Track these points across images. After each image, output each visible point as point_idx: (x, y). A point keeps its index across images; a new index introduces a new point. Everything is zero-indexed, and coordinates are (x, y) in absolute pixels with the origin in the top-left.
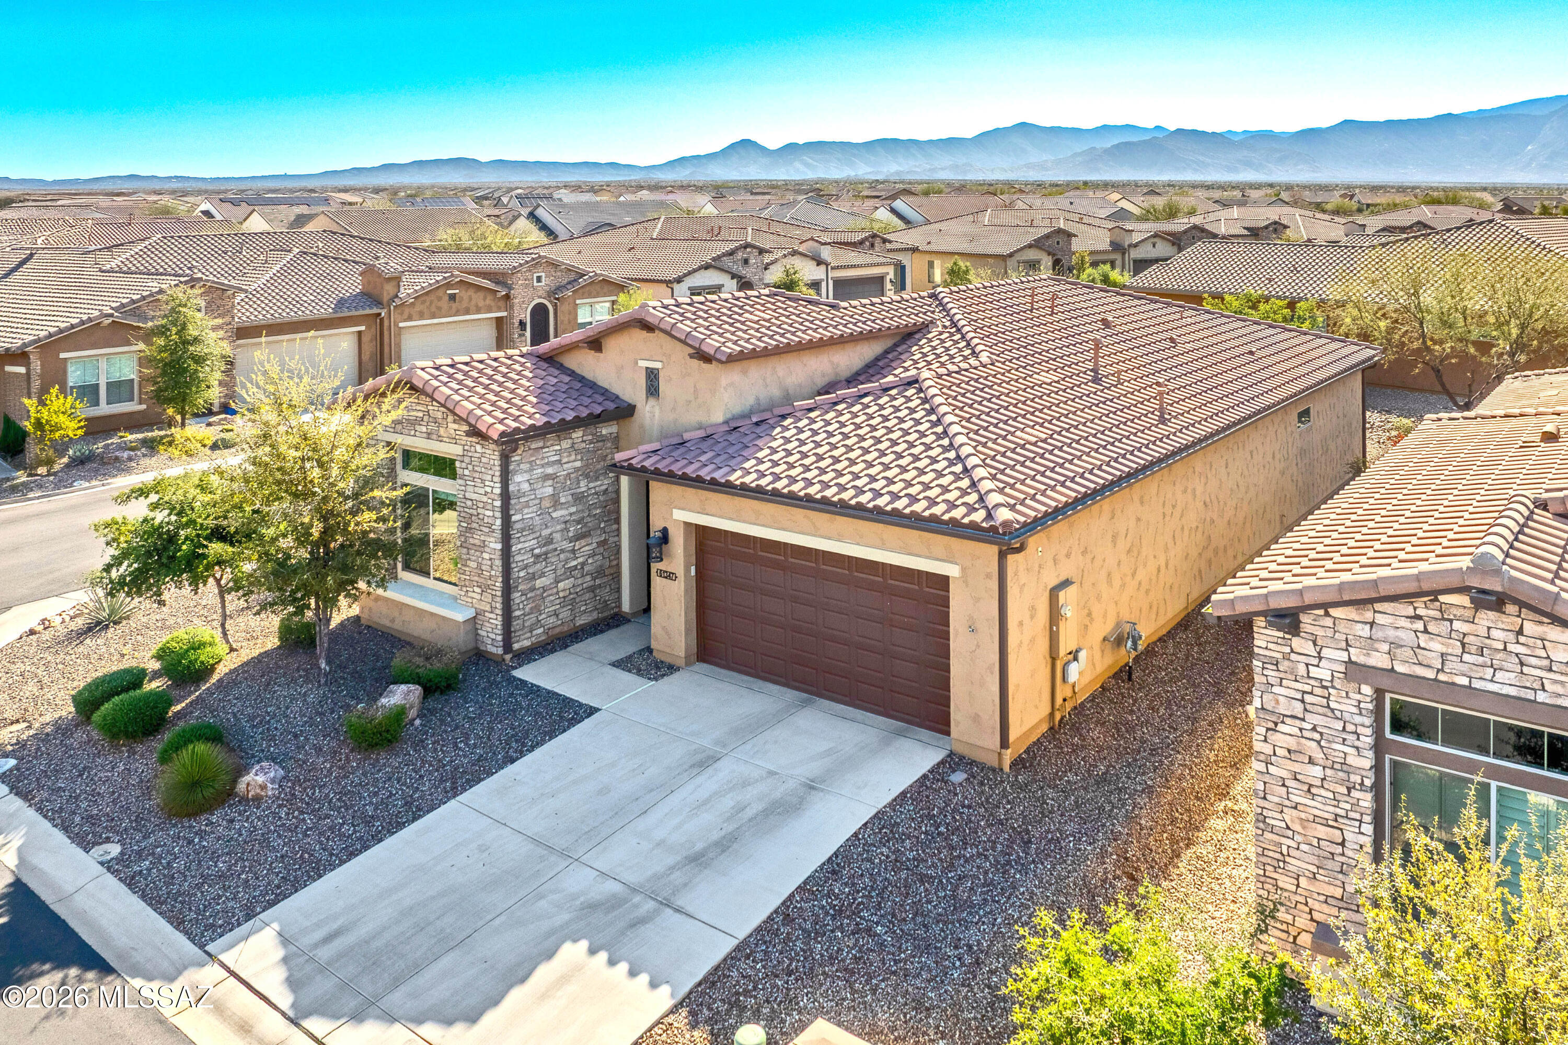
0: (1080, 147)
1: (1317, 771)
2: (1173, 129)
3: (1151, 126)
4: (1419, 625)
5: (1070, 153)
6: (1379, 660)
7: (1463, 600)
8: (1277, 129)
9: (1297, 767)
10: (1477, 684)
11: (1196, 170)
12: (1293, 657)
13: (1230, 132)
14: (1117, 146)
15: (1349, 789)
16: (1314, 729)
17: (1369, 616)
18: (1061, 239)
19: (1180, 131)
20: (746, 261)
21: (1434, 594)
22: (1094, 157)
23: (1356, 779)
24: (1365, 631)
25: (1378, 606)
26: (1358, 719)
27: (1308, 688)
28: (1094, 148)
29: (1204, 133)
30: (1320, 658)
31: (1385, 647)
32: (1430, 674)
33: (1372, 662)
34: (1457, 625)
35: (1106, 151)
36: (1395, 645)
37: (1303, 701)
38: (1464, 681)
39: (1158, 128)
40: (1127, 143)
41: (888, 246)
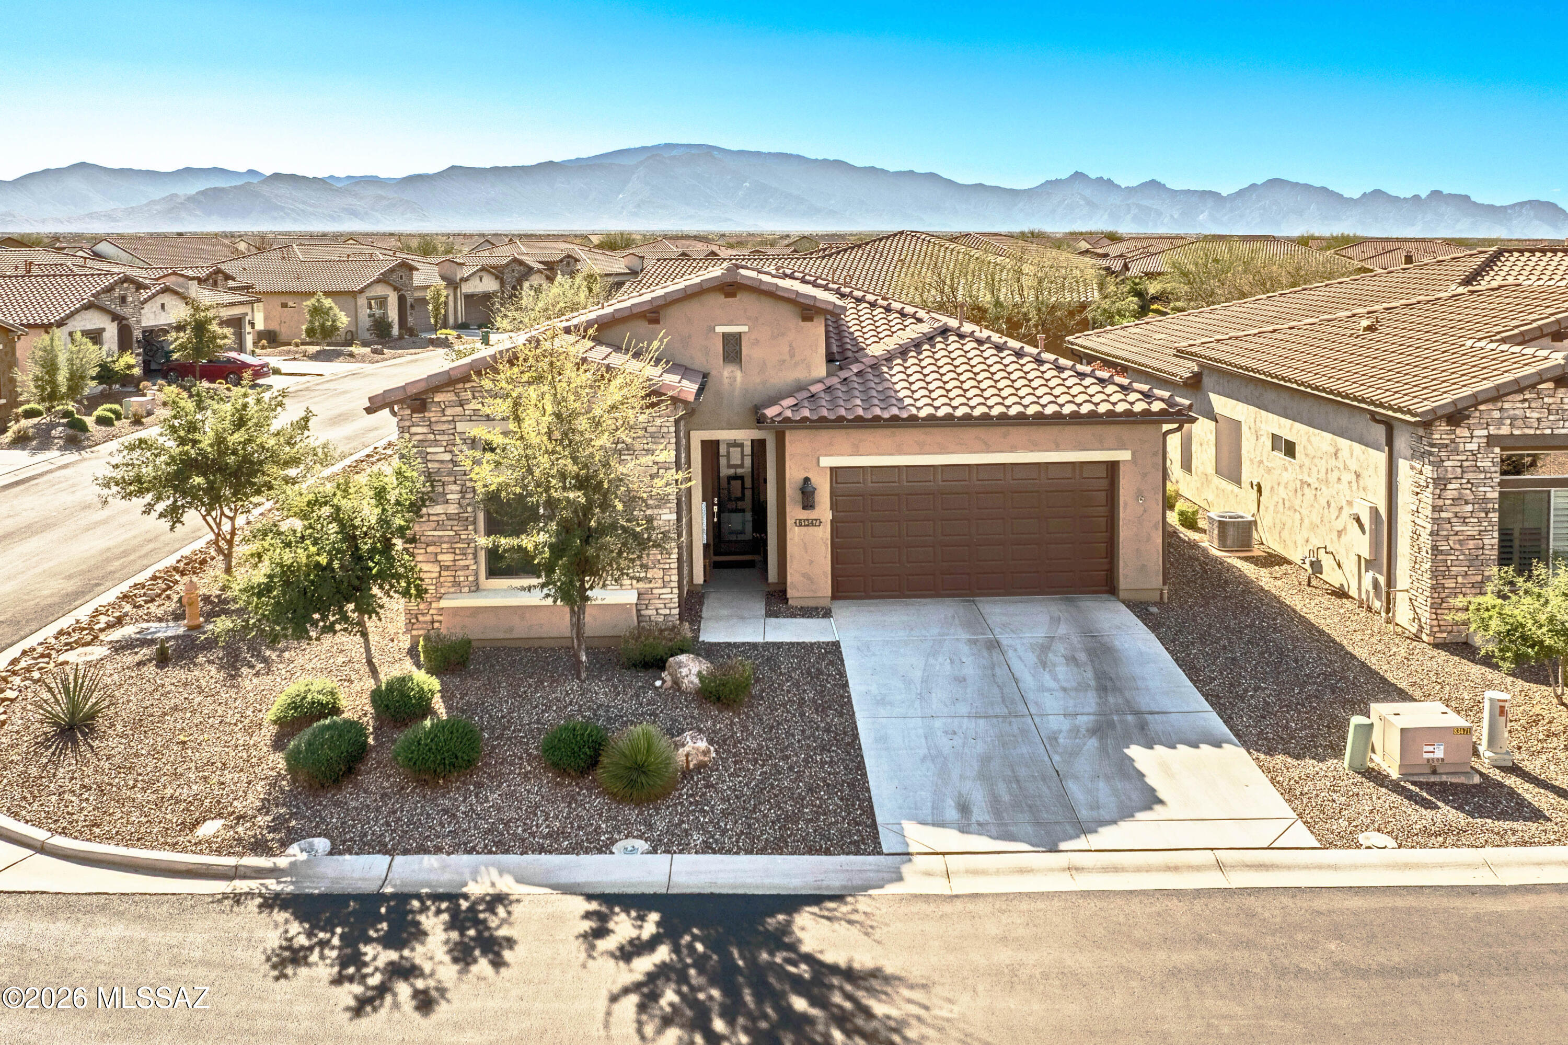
0: (157, 192)
1: (1469, 508)
2: (268, 174)
3: (243, 169)
4: (1526, 405)
5: (144, 202)
6: (1505, 430)
7: (1551, 385)
8: (383, 175)
9: (1457, 509)
10: (1556, 432)
11: (295, 220)
12: (1458, 440)
13: (332, 177)
14: (203, 193)
15: (1487, 514)
16: (1468, 482)
17: (1500, 404)
18: (404, 272)
19: (277, 176)
20: (123, 299)
21: (1533, 386)
22: (174, 206)
23: (1490, 506)
24: (1497, 414)
25: (1505, 399)
26: (1493, 469)
27: (1464, 458)
28: (176, 195)
29: (304, 178)
30: (1472, 437)
31: (1508, 421)
32: (1531, 432)
33: (1502, 432)
34: (1546, 400)
35: (191, 199)
36: (1513, 419)
37: (1461, 466)
38: (1548, 432)
39: (251, 172)
40: (215, 189)
41: (231, 283)
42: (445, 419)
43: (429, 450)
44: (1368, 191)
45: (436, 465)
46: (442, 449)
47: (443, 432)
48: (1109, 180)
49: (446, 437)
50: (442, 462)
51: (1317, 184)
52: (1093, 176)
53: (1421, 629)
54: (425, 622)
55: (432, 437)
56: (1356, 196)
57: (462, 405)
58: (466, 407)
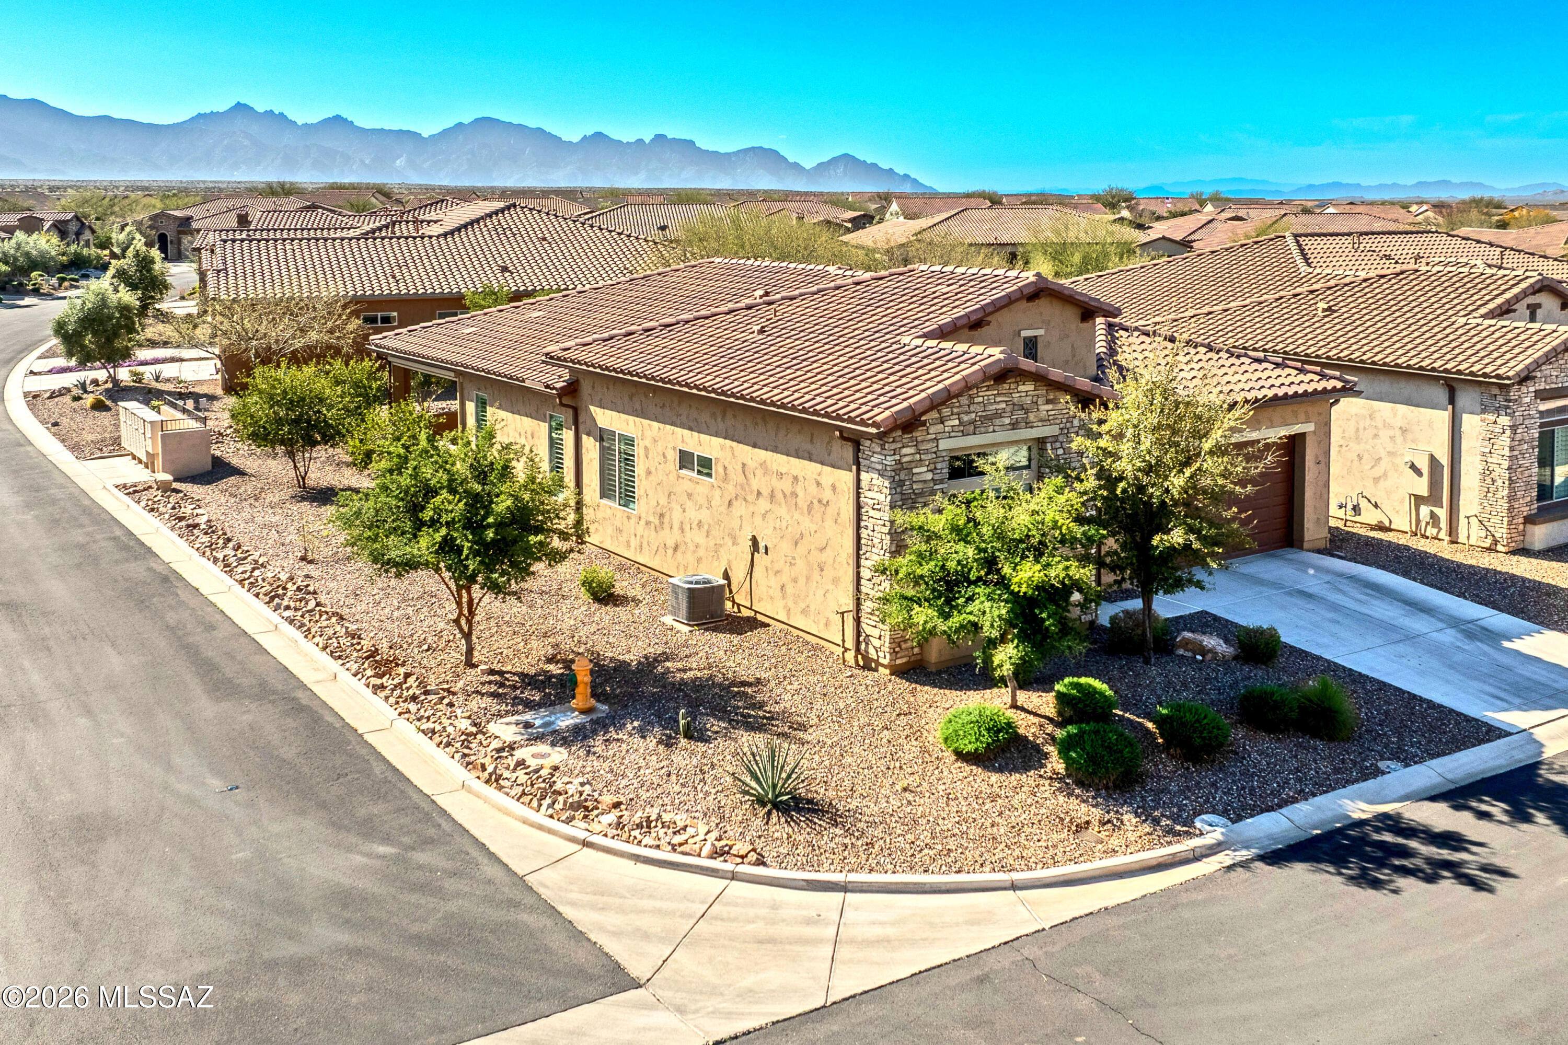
33: (1541, 388)
42: (930, 437)
43: (915, 471)
44: (589, 133)
45: (920, 486)
46: (925, 469)
47: (927, 451)
48: (281, 114)
49: (929, 456)
50: (925, 481)
51: (532, 124)
52: (260, 108)
53: (1496, 542)
54: (907, 649)
55: (918, 457)
56: (576, 138)
57: (942, 423)
58: (946, 424)
